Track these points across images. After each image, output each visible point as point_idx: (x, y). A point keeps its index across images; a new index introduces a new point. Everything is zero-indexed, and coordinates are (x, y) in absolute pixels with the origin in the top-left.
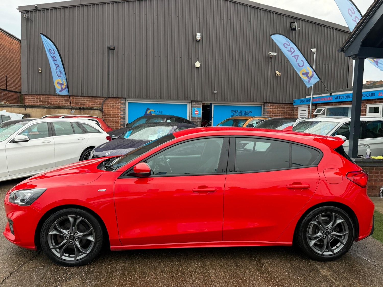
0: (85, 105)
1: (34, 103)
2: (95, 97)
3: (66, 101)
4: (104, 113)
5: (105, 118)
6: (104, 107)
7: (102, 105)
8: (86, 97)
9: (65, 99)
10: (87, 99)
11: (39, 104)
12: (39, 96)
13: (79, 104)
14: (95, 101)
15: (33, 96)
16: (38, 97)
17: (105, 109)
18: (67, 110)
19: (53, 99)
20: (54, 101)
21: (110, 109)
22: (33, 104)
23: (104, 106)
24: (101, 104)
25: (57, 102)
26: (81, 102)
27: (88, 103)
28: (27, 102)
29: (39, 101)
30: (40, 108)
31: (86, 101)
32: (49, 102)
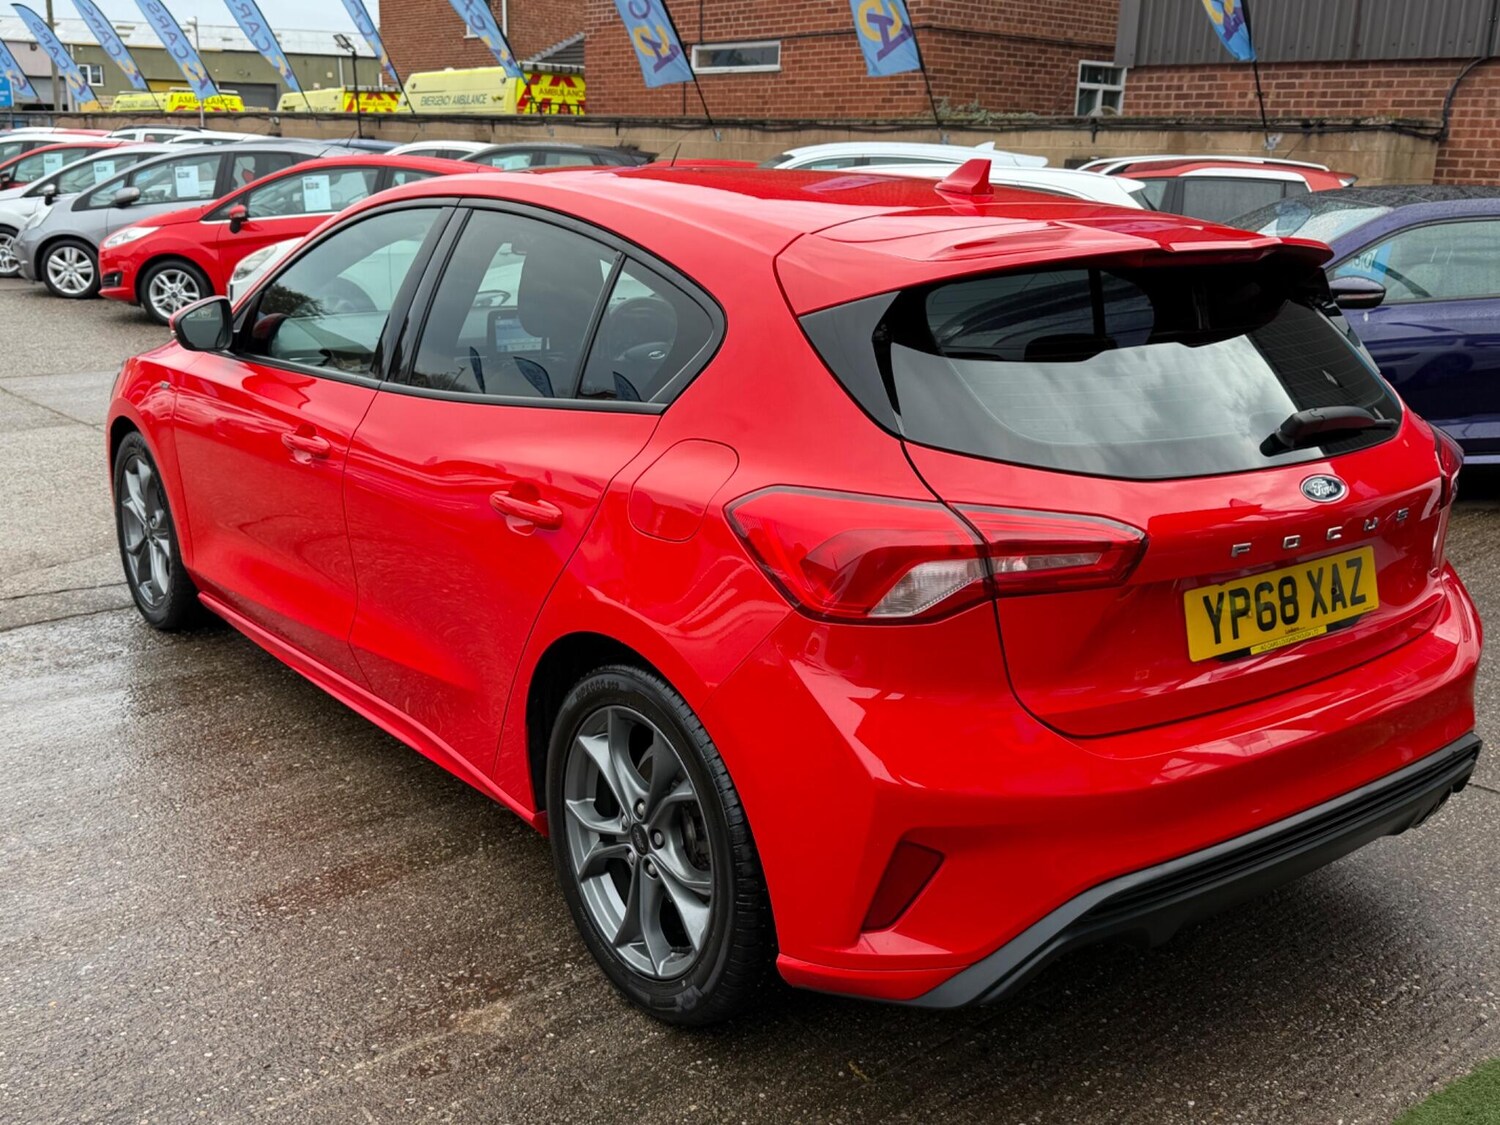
0: (1363, 108)
1: (1156, 105)
2: (1418, 62)
3: (1282, 91)
4: (1448, 149)
5: (1453, 174)
6: (1455, 118)
7: (1450, 102)
8: (1377, 63)
9: (1280, 81)
10: (1378, 74)
11: (1175, 113)
12: (1176, 75)
13: (1334, 104)
14: (1417, 84)
15: (1155, 75)
16: (1172, 79)
17: (1461, 123)
18: (1251, 134)
19: (1229, 83)
20: (1232, 95)
21: (1489, 124)
22: (1151, 111)
23: (1456, 109)
24: (1443, 99)
25: (1242, 100)
26: (1348, 94)
27: (1378, 98)
29: (1178, 97)
30: (1146, 130)
31: (1369, 89)
32: (1214, 100)
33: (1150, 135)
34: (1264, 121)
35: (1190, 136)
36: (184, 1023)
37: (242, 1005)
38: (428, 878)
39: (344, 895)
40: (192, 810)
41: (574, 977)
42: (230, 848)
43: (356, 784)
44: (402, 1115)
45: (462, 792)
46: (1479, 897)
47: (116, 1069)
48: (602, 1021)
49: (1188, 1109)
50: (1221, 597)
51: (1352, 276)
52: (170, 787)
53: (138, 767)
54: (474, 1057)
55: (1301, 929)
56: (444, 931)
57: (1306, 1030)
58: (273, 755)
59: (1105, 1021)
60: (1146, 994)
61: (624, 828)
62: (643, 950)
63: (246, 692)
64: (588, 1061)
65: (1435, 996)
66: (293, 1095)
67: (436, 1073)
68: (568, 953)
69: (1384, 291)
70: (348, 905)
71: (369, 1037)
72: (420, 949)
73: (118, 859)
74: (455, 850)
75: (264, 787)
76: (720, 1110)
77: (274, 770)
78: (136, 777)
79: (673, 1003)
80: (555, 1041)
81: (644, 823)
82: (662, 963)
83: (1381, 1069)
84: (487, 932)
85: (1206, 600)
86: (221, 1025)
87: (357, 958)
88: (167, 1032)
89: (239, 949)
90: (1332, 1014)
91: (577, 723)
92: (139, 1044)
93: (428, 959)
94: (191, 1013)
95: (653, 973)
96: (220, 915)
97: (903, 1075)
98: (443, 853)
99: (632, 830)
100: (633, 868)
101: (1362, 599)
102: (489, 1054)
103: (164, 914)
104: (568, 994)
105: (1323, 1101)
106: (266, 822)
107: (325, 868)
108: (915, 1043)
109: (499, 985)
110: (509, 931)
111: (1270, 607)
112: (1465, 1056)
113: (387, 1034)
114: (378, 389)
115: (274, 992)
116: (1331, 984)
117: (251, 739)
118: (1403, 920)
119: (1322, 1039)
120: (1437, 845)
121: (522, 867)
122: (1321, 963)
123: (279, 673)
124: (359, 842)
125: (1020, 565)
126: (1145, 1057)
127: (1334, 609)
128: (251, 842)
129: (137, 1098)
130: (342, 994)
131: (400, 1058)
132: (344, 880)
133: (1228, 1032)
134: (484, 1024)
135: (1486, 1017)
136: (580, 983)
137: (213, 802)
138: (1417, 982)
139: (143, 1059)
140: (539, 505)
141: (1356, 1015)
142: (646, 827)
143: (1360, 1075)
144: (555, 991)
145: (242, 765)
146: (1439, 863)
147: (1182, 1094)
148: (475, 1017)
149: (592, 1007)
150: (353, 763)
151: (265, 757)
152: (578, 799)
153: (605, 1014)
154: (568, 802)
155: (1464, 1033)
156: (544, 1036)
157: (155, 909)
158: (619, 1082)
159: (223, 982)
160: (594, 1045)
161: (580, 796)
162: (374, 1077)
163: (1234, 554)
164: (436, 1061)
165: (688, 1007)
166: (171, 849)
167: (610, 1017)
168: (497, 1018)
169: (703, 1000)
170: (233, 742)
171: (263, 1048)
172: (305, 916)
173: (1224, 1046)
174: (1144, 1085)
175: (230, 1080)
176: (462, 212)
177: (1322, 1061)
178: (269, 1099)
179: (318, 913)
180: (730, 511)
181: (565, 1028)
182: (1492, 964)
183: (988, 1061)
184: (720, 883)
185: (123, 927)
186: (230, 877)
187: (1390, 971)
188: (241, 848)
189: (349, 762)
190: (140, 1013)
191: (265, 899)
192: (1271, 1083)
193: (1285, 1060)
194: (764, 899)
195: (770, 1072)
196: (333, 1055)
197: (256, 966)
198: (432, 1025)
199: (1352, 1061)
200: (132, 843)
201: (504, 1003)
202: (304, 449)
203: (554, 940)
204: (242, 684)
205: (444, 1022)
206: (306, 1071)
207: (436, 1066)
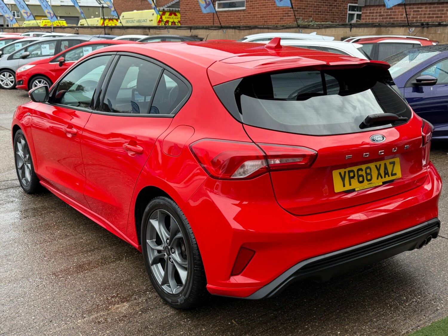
0: (443, 18)
1: (373, 19)
3: (415, 13)
9: (414, 10)
11: (379, 21)
12: (379, 8)
13: (433, 17)
15: (372, 9)
16: (378, 10)
18: (404, 28)
19: (397, 11)
20: (398, 15)
22: (371, 21)
25: (401, 16)
26: (438, 14)
28: (363, 19)
29: (380, 16)
30: (368, 27)
31: (445, 12)
32: (392, 17)
33: (369, 29)
34: (408, 23)
35: (383, 29)
36: (27, 309)
37: (45, 304)
38: (107, 267)
39: (80, 272)
40: (34, 247)
41: (149, 296)
42: (45, 259)
43: (86, 240)
44: (91, 335)
45: (120, 242)
46: (445, 273)
47: (4, 322)
48: (157, 308)
49: (337, 334)
50: (345, 172)
51: (426, 75)
52: (28, 240)
53: (18, 235)
54: (116, 319)
55: (384, 282)
56: (110, 283)
57: (380, 312)
58: (61, 231)
59: (315, 309)
60: (330, 301)
61: (163, 248)
62: (169, 286)
63: (54, 212)
64: (151, 320)
65: (424, 302)
66: (58, 329)
67: (103, 323)
68: (148, 289)
69: (437, 80)
70: (81, 275)
71: (83, 313)
72: (102, 288)
73: (9, 262)
74: (116, 259)
75: (57, 241)
76: (190, 333)
77: (61, 236)
78: (17, 238)
79: (178, 302)
80: (141, 314)
81: (169, 246)
82: (175, 290)
83: (402, 323)
84: (123, 283)
85: (340, 173)
86: (38, 309)
87: (82, 290)
88: (21, 311)
89: (45, 288)
90: (389, 307)
91: (149, 216)
92: (12, 315)
93: (104, 291)
94: (29, 306)
95: (172, 293)
96: (40, 278)
97: (249, 324)
98: (112, 260)
99: (166, 248)
100: (166, 260)
101: (395, 174)
102: (120, 317)
103: (23, 278)
104: (147, 301)
105: (381, 332)
106: (57, 251)
107: (74, 264)
108: (254, 315)
109: (126, 298)
110: (130, 283)
111: (362, 176)
112: (430, 320)
113: (89, 312)
114: (92, 113)
115: (55, 300)
116: (391, 299)
117: (55, 226)
118: (418, 280)
119: (385, 314)
120: (435, 258)
121: (137, 264)
122: (389, 293)
123: (65, 206)
124: (86, 256)
125: (278, 161)
126: (326, 319)
127: (385, 177)
128: (52, 257)
129: (10, 330)
130: (76, 301)
131: (92, 319)
132: (80, 268)
133: (354, 312)
134: (120, 309)
135: (439, 308)
136: (151, 298)
137: (41, 245)
138: (419, 298)
139: (13, 319)
140: (137, 147)
141: (397, 308)
142: (169, 247)
143: (395, 325)
144: (143, 300)
145: (51, 234)
146: (434, 263)
147: (336, 330)
148: (117, 307)
149: (154, 304)
150: (86, 234)
151: (58, 232)
152: (150, 240)
153: (158, 307)
154: (147, 241)
155: (431, 313)
156: (138, 313)
157: (20, 276)
158: (159, 326)
159: (39, 297)
160: (153, 315)
161: (151, 239)
162: (84, 324)
163: (347, 158)
164: (103, 320)
165: (182, 303)
166: (26, 259)
167: (159, 307)
168: (124, 308)
169: (186, 300)
170: (49, 227)
171: (50, 316)
172: (67, 278)
173: (352, 316)
174: (325, 327)
175: (39, 325)
176: (117, 57)
177: (384, 321)
178: (51, 330)
179: (71, 277)
180: (191, 146)
181: (145, 311)
182: (445, 293)
183: (276, 320)
184: (190, 264)
185: (10, 282)
186: (44, 267)
187: (411, 295)
188: (48, 258)
189: (85, 233)
190: (13, 306)
191: (55, 274)
192: (366, 327)
193: (371, 320)
194: (202, 267)
195: (207, 323)
196: (72, 318)
197: (50, 293)
198: (103, 310)
199: (393, 321)
200: (14, 257)
201: (126, 303)
202: (70, 132)
203: (144, 285)
204: (53, 210)
205: (107, 309)
206: (63, 322)
207: (103, 321)
